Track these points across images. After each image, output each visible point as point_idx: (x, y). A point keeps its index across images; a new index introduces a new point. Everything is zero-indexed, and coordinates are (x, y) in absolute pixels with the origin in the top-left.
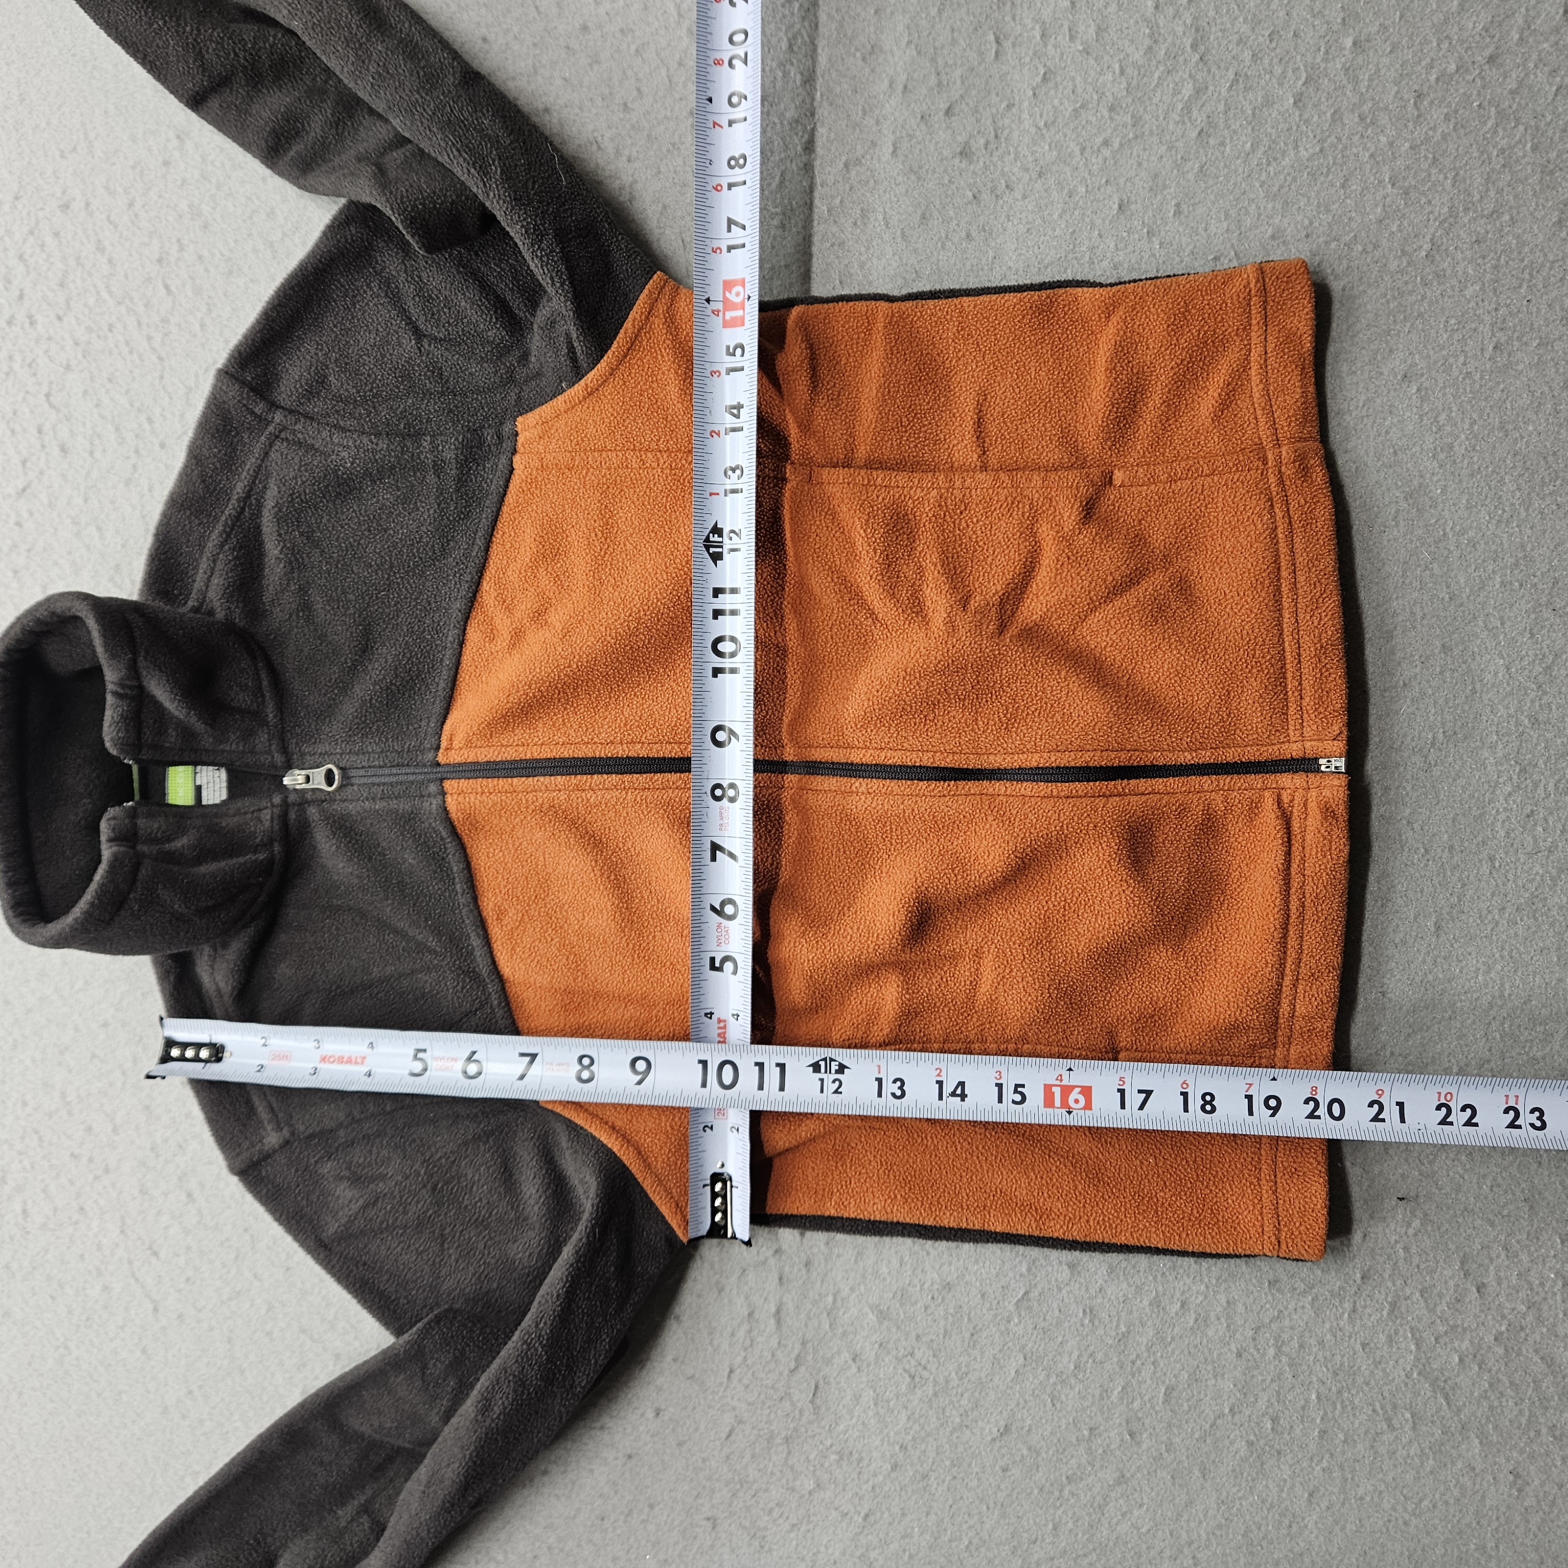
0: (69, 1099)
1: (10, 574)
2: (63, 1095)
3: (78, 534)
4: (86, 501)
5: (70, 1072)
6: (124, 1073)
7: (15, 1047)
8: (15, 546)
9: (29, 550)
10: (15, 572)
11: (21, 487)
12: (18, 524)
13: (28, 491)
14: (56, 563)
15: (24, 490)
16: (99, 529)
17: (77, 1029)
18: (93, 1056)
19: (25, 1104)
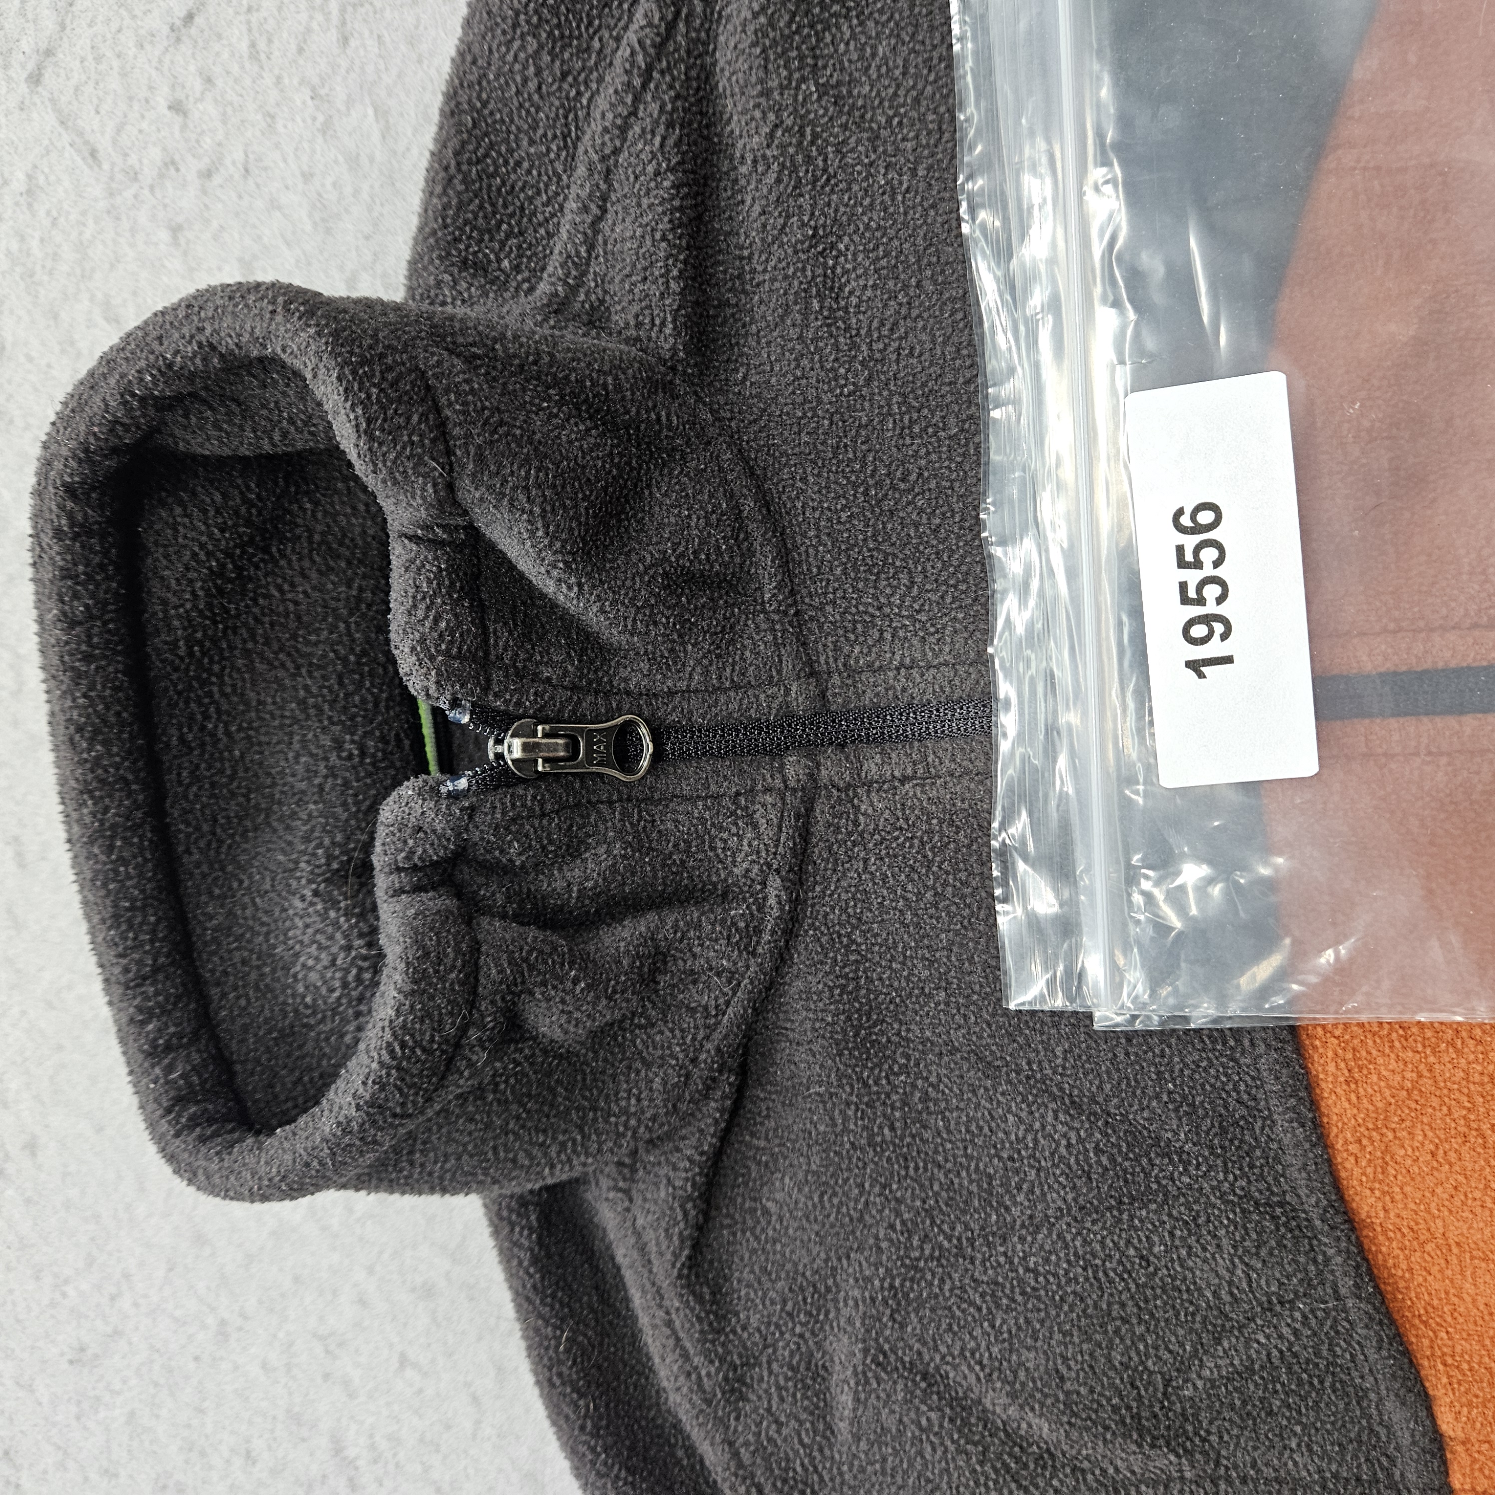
0: (351, 1452)
1: (164, 235)
2: (338, 1450)
3: (326, 129)
4: (345, 40)
5: (352, 1396)
6: (475, 1400)
7: (223, 1332)
8: (171, 163)
9: (207, 174)
10: (176, 230)
11: (180, 12)
12: (177, 107)
13: (199, 20)
14: (274, 205)
15: (190, 18)
16: (381, 113)
17: (362, 1302)
18: (403, 1361)
19: (250, 1458)
